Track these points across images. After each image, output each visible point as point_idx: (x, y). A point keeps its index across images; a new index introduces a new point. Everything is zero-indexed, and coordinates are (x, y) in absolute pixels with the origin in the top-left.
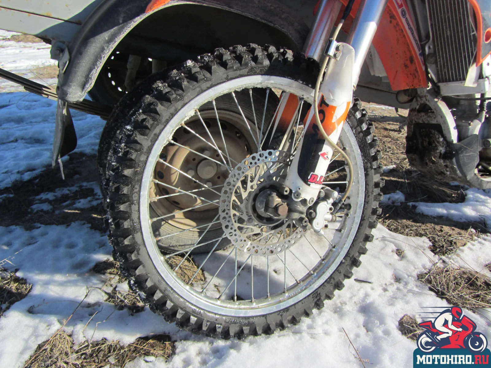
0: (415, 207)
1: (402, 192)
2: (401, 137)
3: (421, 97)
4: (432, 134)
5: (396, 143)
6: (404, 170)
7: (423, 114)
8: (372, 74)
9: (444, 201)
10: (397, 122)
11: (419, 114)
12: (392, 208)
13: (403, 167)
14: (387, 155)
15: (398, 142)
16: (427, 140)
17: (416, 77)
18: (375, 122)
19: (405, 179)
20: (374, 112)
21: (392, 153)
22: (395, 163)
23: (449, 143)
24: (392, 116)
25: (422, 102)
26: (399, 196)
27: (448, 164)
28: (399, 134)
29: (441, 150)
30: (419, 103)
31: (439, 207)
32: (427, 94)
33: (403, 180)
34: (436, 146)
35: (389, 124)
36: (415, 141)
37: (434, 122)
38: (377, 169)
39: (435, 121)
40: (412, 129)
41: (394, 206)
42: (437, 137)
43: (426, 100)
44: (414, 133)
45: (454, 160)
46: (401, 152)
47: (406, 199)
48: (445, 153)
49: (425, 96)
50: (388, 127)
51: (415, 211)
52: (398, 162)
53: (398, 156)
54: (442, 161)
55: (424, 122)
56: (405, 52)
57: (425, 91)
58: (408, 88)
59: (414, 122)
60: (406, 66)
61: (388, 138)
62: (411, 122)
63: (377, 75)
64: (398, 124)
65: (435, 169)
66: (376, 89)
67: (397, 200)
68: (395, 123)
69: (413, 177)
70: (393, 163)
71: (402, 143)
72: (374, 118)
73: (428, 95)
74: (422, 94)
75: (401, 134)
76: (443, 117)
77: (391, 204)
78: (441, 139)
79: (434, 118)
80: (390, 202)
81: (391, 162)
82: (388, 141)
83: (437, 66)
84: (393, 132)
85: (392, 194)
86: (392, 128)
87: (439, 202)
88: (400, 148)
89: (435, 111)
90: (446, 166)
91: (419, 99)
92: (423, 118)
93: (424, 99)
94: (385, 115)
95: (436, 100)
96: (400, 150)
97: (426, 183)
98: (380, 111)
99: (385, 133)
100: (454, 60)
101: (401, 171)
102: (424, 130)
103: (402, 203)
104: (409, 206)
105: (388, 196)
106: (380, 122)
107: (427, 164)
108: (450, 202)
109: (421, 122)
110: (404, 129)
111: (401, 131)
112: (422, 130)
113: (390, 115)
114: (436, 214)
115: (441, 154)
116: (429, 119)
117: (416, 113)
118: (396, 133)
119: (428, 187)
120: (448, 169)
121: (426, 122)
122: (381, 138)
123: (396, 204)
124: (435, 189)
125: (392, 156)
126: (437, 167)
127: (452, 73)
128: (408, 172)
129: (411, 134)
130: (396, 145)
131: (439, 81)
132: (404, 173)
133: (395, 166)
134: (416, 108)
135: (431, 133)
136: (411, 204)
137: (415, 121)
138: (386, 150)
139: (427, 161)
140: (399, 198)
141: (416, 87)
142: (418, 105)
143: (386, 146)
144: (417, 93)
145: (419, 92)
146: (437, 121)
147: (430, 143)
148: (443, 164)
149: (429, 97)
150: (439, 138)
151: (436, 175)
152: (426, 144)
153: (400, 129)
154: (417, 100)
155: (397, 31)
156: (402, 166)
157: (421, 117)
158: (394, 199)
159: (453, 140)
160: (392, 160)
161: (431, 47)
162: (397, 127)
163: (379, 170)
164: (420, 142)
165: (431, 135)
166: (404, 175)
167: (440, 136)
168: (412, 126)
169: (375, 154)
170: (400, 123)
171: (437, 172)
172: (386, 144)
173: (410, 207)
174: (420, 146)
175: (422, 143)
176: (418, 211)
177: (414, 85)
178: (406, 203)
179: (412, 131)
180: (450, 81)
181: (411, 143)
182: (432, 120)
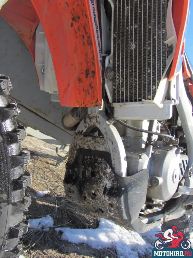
0: (61, 233)
1: (52, 216)
2: (57, 170)
3: (90, 118)
4: (98, 163)
5: (53, 173)
6: (56, 195)
7: (90, 138)
8: (42, 89)
9: (84, 227)
10: (55, 160)
11: (85, 138)
12: (40, 234)
13: (56, 194)
14: (45, 181)
15: (55, 173)
16: (90, 169)
17: (89, 93)
18: (40, 156)
19: (55, 205)
20: (42, 151)
21: (48, 181)
22: (50, 189)
23: (117, 177)
24: (53, 155)
25: (92, 124)
26: (48, 221)
27: (115, 203)
28: (56, 167)
29: (106, 184)
30: (87, 126)
31: (81, 234)
32: (98, 115)
33: (54, 206)
34: (101, 177)
35: (50, 160)
36: (76, 169)
37: (102, 149)
38: (19, 205)
39: (104, 147)
40: (75, 155)
41: (43, 232)
42: (104, 166)
43: (97, 122)
44: (77, 159)
45: (122, 198)
46: (55, 181)
47: (54, 224)
48: (112, 188)
49: (96, 117)
50: (49, 162)
51: (61, 237)
52: (52, 189)
53: (53, 183)
54: (107, 198)
55: (90, 148)
56: (81, 63)
57: (97, 112)
58: (78, 106)
59: (78, 147)
60: (80, 80)
61: (47, 169)
62: (75, 147)
63: (46, 91)
64: (56, 161)
65: (93, 205)
66: (44, 119)
67: (47, 225)
68: (54, 160)
69: (62, 203)
70: (48, 189)
71: (57, 174)
72: (41, 154)
73: (100, 115)
74: (93, 115)
75: (57, 168)
76: (114, 142)
77: (40, 230)
78: (109, 170)
79: (103, 144)
80: (39, 228)
81: (47, 188)
82: (47, 171)
83: (114, 85)
84: (52, 166)
85: (43, 218)
86: (52, 163)
87: (81, 228)
88: (55, 177)
89: (105, 136)
90: (111, 205)
91: (88, 120)
92: (89, 144)
93: (94, 121)
94: (48, 154)
95: (108, 123)
96: (55, 179)
97: (72, 209)
98: (46, 150)
99: (47, 165)
100: (135, 77)
101: (53, 196)
102: (88, 157)
103: (50, 228)
104: (56, 231)
105: (38, 220)
106: (45, 158)
107: (85, 198)
108: (89, 228)
109: (86, 148)
110: (59, 164)
111: (57, 166)
112: (86, 157)
113: (52, 154)
114: (78, 241)
115: (105, 188)
116: (96, 145)
117: (82, 137)
118: (54, 166)
119: (73, 213)
120: (112, 209)
121: (92, 148)
122: (42, 168)
123: (44, 230)
124: (78, 215)
125: (49, 183)
126: (97, 203)
127: (131, 93)
128: (59, 198)
129: (73, 161)
130: (53, 175)
131: (114, 101)
132: (55, 199)
133: (49, 191)
134: (82, 131)
135: (96, 161)
136: (58, 229)
137: (80, 147)
138: (44, 178)
139: (86, 195)
140: (48, 223)
141: (87, 106)
142: (86, 127)
143: (45, 175)
144: (87, 113)
145: (89, 112)
146: (105, 148)
147: (93, 174)
148: (108, 202)
149: (101, 119)
150: (105, 168)
151: (93, 212)
152: (88, 174)
153: (57, 165)
154: (85, 122)
155: (77, 37)
156: (55, 192)
157: (87, 141)
158: (43, 224)
159: (122, 173)
160: (48, 186)
161: (111, 61)
162: (55, 163)
163: (21, 206)
164: (81, 172)
165: (96, 164)
166: (56, 201)
167: (108, 167)
168: (75, 152)
169: (19, 178)
170: (57, 160)
171: (94, 208)
172: (46, 173)
173: (57, 233)
174: (81, 176)
175: (84, 173)
176: (64, 237)
177: (85, 103)
178: (54, 228)
179: (75, 157)
180: (127, 101)
181: (70, 171)
182: (99, 146)
